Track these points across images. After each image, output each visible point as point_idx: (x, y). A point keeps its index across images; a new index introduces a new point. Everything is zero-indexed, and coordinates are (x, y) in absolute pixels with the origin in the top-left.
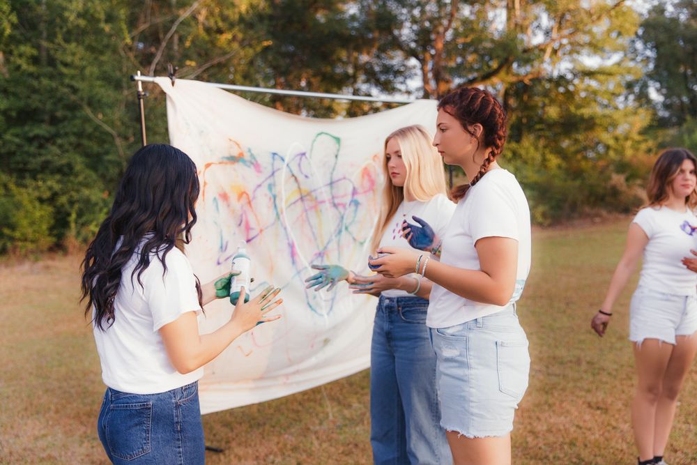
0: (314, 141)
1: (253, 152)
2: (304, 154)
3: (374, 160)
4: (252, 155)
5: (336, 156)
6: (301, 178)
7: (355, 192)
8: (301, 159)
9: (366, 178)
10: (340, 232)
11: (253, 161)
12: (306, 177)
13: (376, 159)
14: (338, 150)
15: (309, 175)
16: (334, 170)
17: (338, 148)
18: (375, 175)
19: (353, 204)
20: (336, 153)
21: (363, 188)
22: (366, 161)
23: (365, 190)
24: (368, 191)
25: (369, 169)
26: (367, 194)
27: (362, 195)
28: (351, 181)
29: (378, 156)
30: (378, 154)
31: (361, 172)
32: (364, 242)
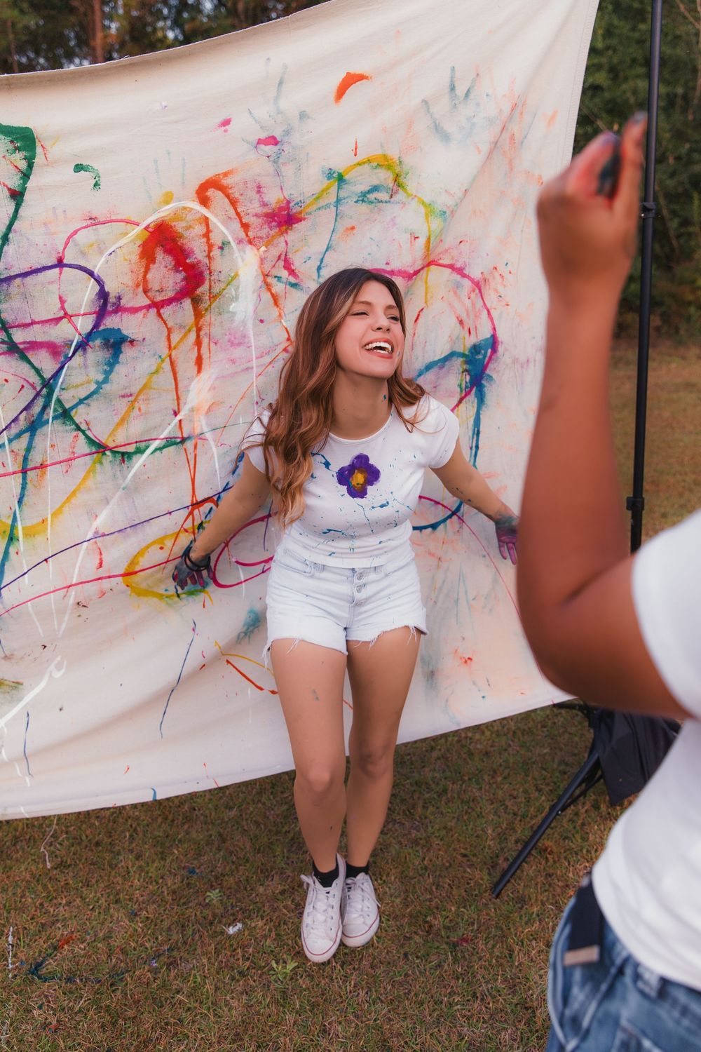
3: (204, 201)
5: (17, 196)
7: (105, 304)
9: (163, 261)
10: (34, 427)
13: (211, 192)
14: (26, 176)
16: (5, 239)
17: (23, 165)
18: (210, 247)
19: (98, 342)
20: (15, 183)
21: (146, 291)
22: (167, 203)
23: (159, 298)
24: (169, 302)
25: (179, 227)
26: (166, 311)
27: (140, 314)
28: (91, 274)
29: (226, 181)
30: (226, 174)
31: (139, 242)
32: (140, 451)
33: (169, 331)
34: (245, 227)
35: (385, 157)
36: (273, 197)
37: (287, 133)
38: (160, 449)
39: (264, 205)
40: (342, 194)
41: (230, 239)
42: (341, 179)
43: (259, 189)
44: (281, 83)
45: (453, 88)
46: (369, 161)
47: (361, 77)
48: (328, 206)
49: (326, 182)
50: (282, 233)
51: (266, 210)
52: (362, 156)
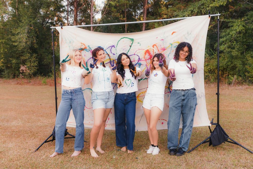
0: (120, 41)
1: (90, 47)
2: (113, 46)
3: (153, 47)
4: (90, 48)
5: (131, 46)
6: (111, 55)
7: (139, 60)
8: (111, 48)
9: (147, 54)
11: (90, 49)
12: (113, 54)
13: (154, 46)
15: (115, 54)
16: (128, 51)
17: (132, 43)
18: (154, 53)
19: (138, 64)
20: (131, 45)
21: (145, 58)
22: (149, 47)
23: (146, 59)
24: (148, 60)
25: (150, 50)
26: (147, 61)
27: (144, 61)
28: (138, 56)
29: (156, 45)
30: (156, 44)
31: (144, 52)
32: (141, 79)
33: (147, 63)
34: (158, 50)
35: (178, 42)
36: (163, 47)
37: (165, 39)
38: (144, 79)
39: (161, 48)
40: (172, 46)
41: (156, 52)
42: (172, 44)
43: (161, 46)
44: (164, 33)
45: (188, 33)
46: (176, 42)
47: (175, 32)
48: (170, 48)
49: (170, 45)
50: (163, 51)
51: (162, 48)
52: (175, 42)
